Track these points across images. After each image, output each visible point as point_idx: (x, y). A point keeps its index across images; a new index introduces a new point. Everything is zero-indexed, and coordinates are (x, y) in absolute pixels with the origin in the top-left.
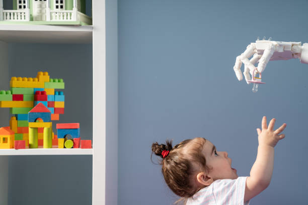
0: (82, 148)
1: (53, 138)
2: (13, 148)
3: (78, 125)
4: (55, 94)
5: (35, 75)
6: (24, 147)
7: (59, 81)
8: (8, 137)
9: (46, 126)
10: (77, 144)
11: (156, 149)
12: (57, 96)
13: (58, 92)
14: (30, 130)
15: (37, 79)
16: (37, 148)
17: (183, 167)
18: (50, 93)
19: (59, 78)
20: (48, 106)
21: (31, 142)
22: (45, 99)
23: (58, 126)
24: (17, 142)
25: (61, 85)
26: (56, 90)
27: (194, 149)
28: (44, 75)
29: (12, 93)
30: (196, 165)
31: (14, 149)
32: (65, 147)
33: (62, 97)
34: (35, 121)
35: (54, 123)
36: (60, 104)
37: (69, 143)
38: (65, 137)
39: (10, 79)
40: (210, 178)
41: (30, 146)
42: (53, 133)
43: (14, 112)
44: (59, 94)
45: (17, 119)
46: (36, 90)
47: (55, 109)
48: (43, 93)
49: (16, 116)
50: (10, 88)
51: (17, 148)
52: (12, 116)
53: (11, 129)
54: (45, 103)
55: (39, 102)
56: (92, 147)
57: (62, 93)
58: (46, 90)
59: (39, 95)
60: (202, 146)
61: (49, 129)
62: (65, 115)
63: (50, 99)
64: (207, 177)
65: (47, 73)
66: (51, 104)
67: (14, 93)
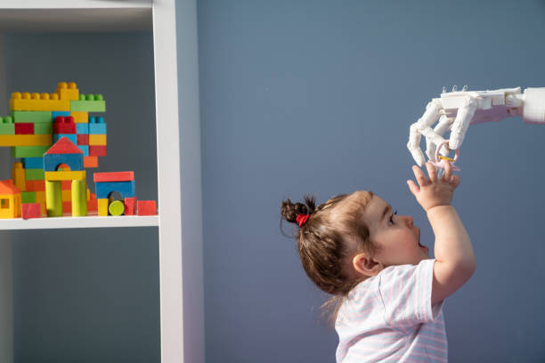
0: (140, 214)
1: (89, 198)
2: (19, 216)
3: (131, 175)
4: (90, 121)
5: (53, 89)
6: (38, 216)
7: (96, 99)
8: (10, 197)
9: (76, 178)
10: (131, 208)
11: (287, 211)
12: (93, 125)
13: (95, 117)
14: (48, 186)
15: (56, 96)
16: (62, 216)
17: (330, 244)
18: (81, 119)
19: (95, 93)
20: (79, 143)
21: (49, 206)
22: (73, 130)
23: (97, 177)
24: (26, 207)
25: (99, 106)
26: (91, 115)
27: (349, 214)
28: (69, 87)
29: (13, 121)
30: (351, 241)
31: (21, 219)
32: (109, 214)
33: (102, 126)
34: (56, 170)
35: (90, 172)
36: (99, 138)
37: (117, 206)
38: (109, 196)
39: (9, 98)
40: (377, 263)
41: (49, 214)
42: (88, 191)
43: (19, 155)
44: (97, 121)
45: (24, 167)
46: (56, 115)
47: (90, 147)
48: (69, 120)
49: (23, 161)
50: (11, 113)
51: (25, 218)
52: (15, 161)
53: (14, 183)
54: (72, 138)
55: (61, 136)
56: (157, 213)
57: (102, 120)
58: (73, 115)
59: (60, 124)
60: (364, 207)
61: (80, 183)
62: (108, 158)
63: (80, 130)
64: (372, 261)
65: (74, 85)
66: (84, 139)
67: (17, 121)
